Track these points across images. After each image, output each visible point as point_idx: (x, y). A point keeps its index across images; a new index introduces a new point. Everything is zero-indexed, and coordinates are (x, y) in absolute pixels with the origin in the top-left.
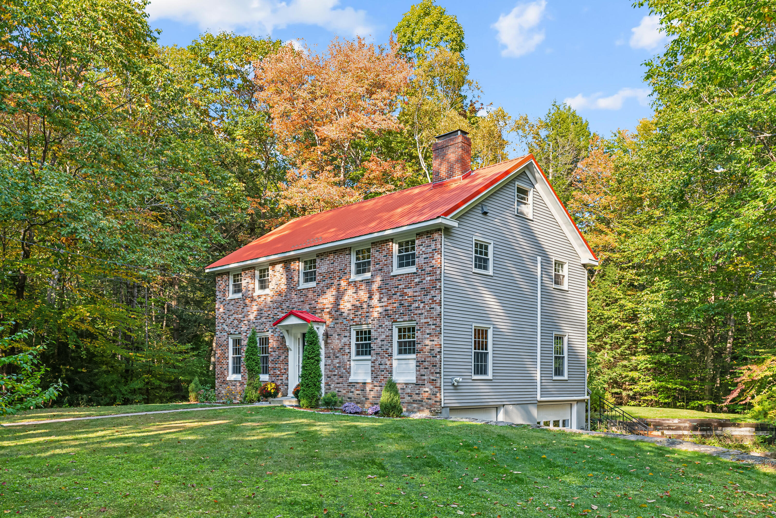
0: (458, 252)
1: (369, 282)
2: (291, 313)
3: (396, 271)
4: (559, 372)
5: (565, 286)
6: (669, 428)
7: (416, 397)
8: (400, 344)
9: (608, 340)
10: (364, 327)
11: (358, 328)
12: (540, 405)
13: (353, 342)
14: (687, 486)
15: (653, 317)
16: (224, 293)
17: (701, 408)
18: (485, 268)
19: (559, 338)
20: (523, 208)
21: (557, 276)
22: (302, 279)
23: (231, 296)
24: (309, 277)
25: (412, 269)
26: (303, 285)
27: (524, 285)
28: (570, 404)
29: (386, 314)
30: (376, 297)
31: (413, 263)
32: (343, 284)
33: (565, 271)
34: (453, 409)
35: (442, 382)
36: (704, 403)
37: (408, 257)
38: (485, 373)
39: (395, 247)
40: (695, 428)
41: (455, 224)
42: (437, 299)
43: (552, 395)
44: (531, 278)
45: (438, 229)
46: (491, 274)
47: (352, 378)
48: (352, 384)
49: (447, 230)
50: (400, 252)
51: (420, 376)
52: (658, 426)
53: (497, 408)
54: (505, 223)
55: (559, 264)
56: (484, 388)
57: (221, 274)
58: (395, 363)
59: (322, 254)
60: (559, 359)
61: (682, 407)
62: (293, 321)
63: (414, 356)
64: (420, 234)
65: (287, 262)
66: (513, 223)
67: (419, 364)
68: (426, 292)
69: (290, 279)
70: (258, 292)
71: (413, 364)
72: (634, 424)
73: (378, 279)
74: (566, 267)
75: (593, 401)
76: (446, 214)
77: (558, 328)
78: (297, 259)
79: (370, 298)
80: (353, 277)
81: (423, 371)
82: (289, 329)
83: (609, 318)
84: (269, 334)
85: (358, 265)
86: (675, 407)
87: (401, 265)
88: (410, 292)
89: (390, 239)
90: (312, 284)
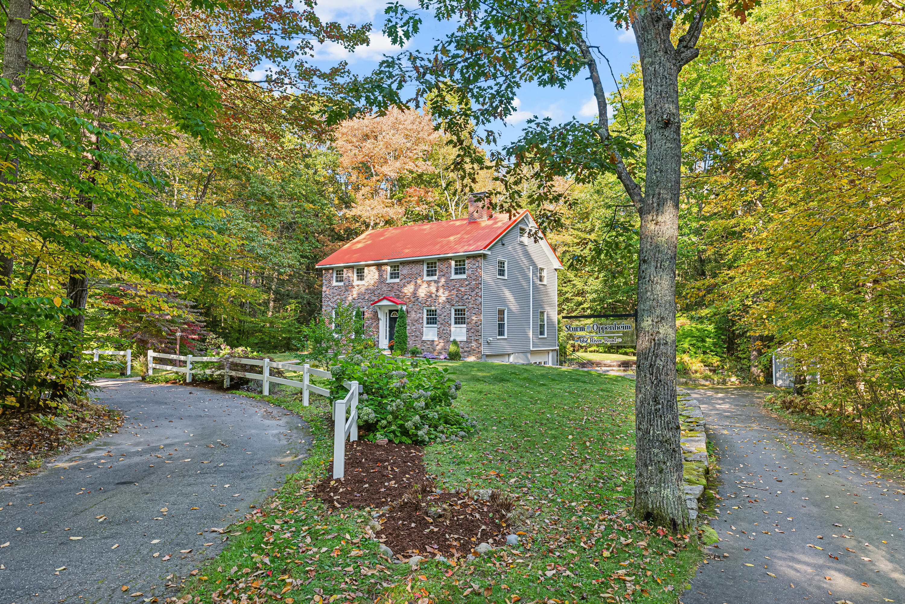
0: (490, 267)
1: (436, 282)
2: (384, 298)
3: (453, 277)
4: (542, 333)
5: (545, 282)
6: (605, 365)
7: (466, 349)
8: (456, 318)
9: (566, 307)
10: (433, 308)
11: (429, 308)
12: (533, 352)
13: (425, 316)
14: (609, 386)
15: (595, 296)
16: (330, 281)
17: (626, 354)
18: (503, 275)
19: (542, 313)
20: (523, 239)
21: (541, 277)
22: (388, 277)
23: (335, 283)
24: (394, 275)
25: (464, 276)
26: (389, 281)
27: (524, 284)
28: (548, 352)
29: (449, 301)
30: (441, 291)
31: (464, 273)
32: (419, 281)
33: (544, 274)
34: (487, 356)
35: (482, 341)
36: (628, 350)
37: (460, 269)
38: (503, 335)
39: (453, 263)
40: (620, 366)
41: (489, 253)
42: (479, 294)
43: (539, 347)
44: (527, 279)
45: (480, 256)
46: (506, 278)
47: (424, 338)
48: (423, 342)
49: (484, 256)
50: (456, 265)
51: (469, 338)
52: (598, 364)
53: (509, 355)
54: (515, 249)
55: (542, 269)
56: (504, 343)
57: (327, 269)
58: (453, 329)
59: (403, 263)
60: (542, 326)
61: (613, 353)
62: (385, 303)
63: (465, 326)
64: (468, 257)
65: (379, 266)
66: (518, 248)
67: (468, 330)
68: (473, 290)
69: (381, 276)
70: (356, 282)
71: (465, 330)
72: (584, 364)
73: (443, 280)
74: (545, 271)
75: (560, 350)
76: (485, 248)
77: (543, 308)
78: (386, 264)
79: (437, 291)
80: (426, 278)
81: (470, 334)
82: (380, 307)
83: (566, 293)
84: (365, 309)
85: (428, 271)
86: (610, 353)
87: (456, 273)
88: (463, 289)
89: (451, 258)
90: (397, 280)
